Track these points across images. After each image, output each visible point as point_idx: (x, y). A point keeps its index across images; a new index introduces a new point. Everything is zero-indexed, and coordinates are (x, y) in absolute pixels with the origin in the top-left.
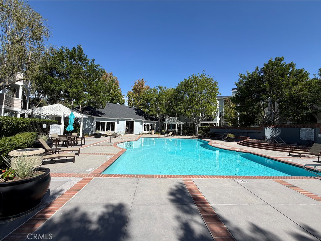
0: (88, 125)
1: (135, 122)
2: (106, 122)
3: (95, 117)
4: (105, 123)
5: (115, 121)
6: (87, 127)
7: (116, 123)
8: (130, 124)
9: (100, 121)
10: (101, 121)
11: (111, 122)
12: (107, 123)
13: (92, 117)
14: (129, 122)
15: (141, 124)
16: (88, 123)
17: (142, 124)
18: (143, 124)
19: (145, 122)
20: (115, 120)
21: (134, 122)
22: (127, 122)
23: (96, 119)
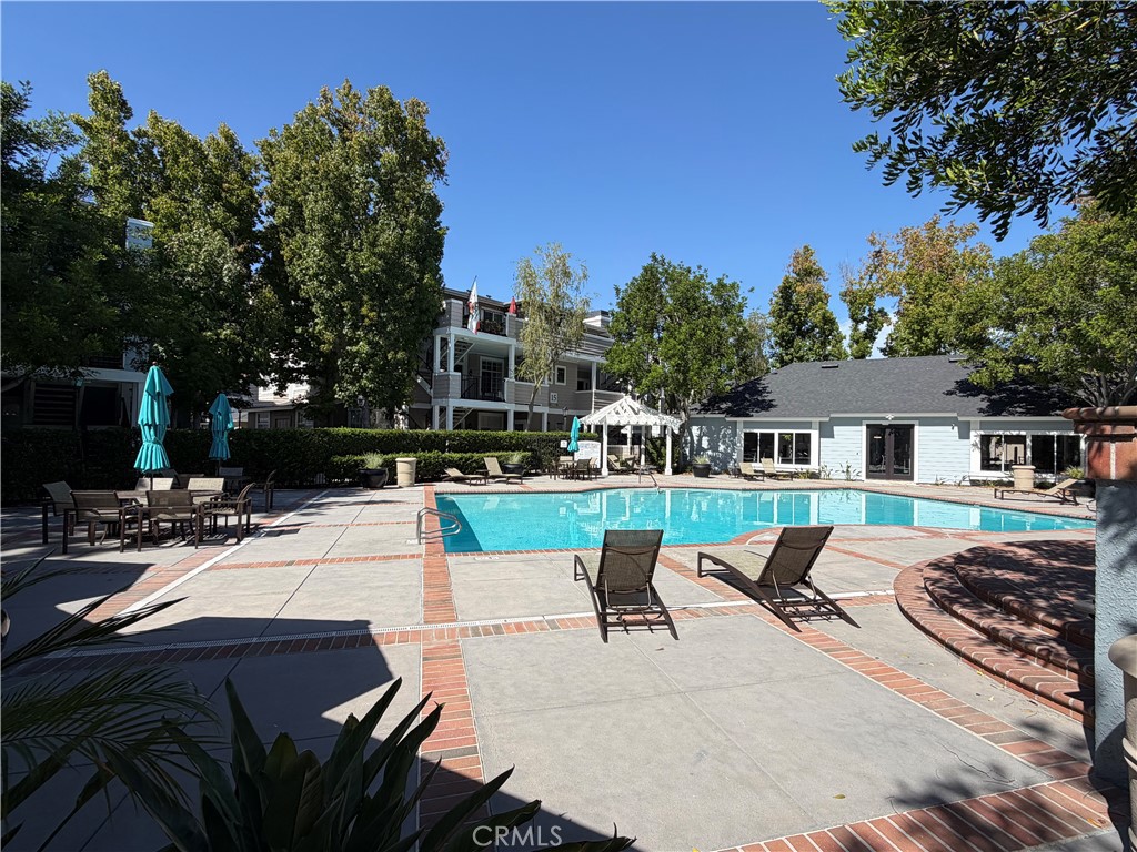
0: (724, 443)
1: (917, 428)
2: (776, 432)
3: (740, 420)
4: (773, 435)
5: (810, 428)
6: (722, 448)
7: (815, 434)
8: (890, 440)
9: (755, 431)
10: (758, 431)
11: (794, 432)
12: (780, 434)
13: (727, 419)
14: (888, 431)
15: (961, 437)
16: (725, 436)
17: (964, 435)
18: (975, 436)
19: (983, 425)
20: (809, 425)
21: (912, 426)
22: (874, 430)
23: (742, 426)
